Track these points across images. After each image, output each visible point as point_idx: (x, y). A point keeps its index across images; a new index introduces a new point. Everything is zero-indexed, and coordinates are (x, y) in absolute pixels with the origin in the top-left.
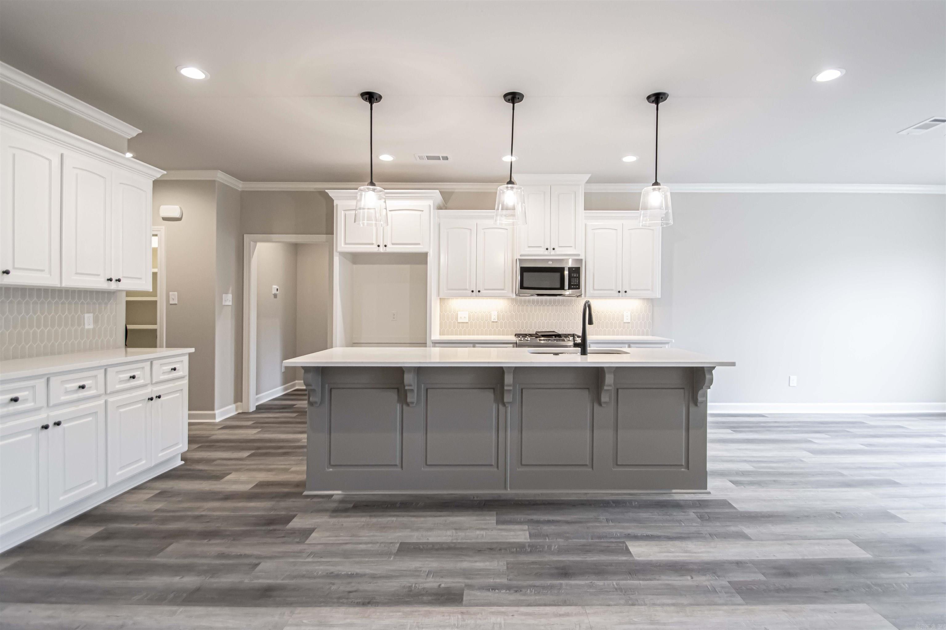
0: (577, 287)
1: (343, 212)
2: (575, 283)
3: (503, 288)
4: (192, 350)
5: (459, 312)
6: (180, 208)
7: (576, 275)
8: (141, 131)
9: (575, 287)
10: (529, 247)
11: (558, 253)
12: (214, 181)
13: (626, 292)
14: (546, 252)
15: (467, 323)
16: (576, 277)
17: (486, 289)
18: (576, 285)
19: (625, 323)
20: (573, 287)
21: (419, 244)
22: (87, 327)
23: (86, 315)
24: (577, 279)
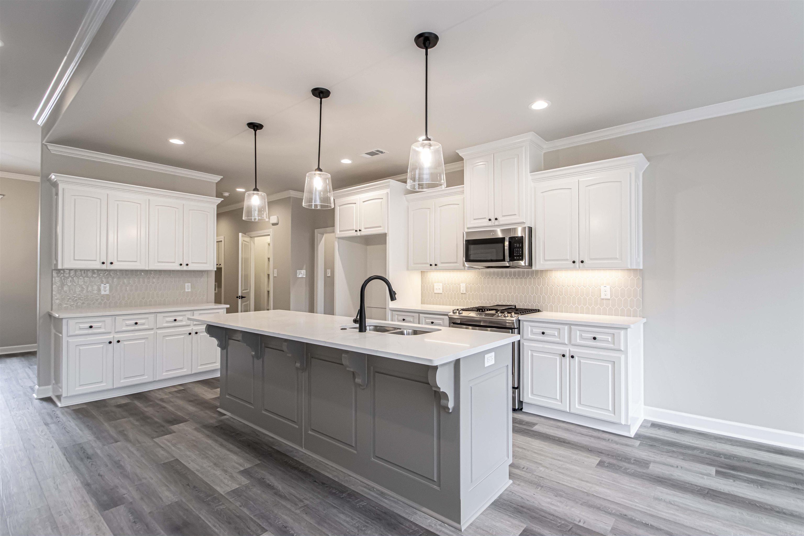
0: (520, 258)
1: (338, 207)
2: (518, 254)
3: (455, 261)
4: (228, 306)
5: (435, 284)
6: (278, 217)
7: (519, 245)
8: (222, 177)
9: (518, 258)
10: (474, 219)
11: (501, 223)
12: (290, 197)
13: (582, 262)
14: (490, 223)
15: (441, 294)
16: (519, 248)
17: (442, 263)
18: (519, 256)
19: (603, 299)
20: (515, 258)
21: (380, 227)
22: (186, 290)
23: (186, 284)
24: (521, 249)
